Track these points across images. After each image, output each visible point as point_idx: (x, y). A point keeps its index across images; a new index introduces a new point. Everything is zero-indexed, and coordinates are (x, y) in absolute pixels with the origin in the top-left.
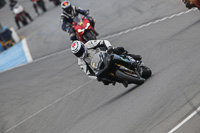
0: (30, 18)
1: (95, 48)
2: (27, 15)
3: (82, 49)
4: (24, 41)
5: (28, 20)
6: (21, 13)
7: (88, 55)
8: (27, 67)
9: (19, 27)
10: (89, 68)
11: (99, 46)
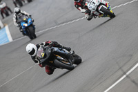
0: (10, 11)
2: (9, 9)
4: (7, 27)
5: (9, 13)
6: (4, 8)
8: (9, 45)
9: (3, 18)
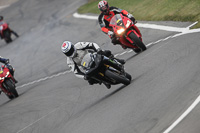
1: (83, 49)
3: (72, 49)
7: (76, 55)
10: (76, 67)
11: (87, 47)
